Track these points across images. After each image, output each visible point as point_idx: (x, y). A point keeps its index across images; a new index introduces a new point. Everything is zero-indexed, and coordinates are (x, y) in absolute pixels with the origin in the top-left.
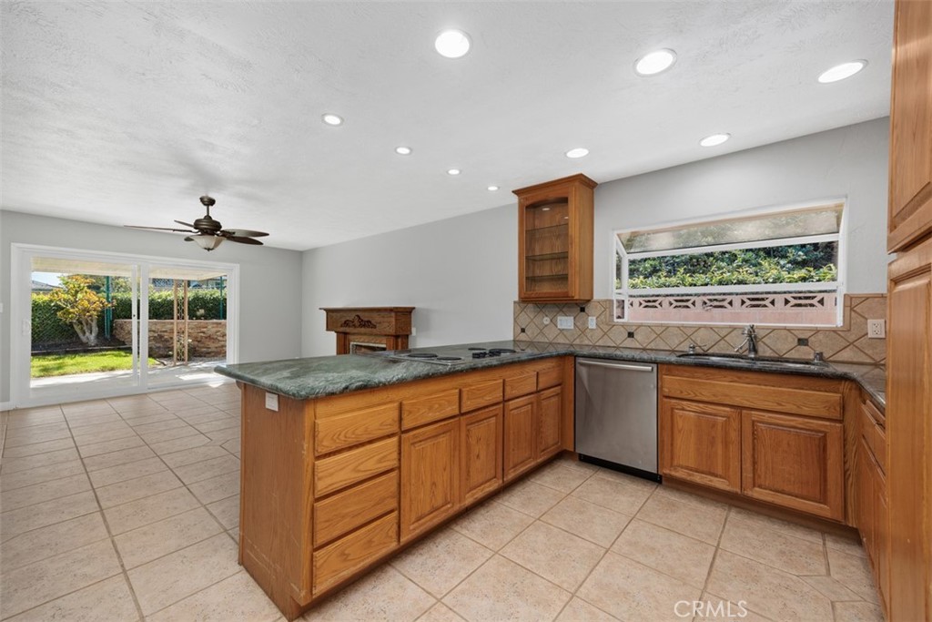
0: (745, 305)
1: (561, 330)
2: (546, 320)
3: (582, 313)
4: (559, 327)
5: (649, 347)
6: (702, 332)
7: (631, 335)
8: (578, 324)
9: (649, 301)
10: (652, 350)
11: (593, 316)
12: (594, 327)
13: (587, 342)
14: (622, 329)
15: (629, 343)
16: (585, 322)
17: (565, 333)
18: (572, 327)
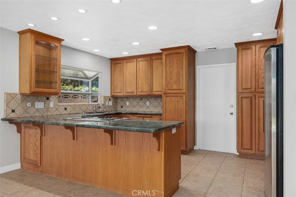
0: (82, 98)
1: (37, 109)
2: (29, 104)
3: (48, 100)
4: (36, 108)
5: (71, 113)
6: (83, 106)
7: (66, 109)
8: (46, 106)
9: (66, 95)
10: (72, 114)
11: (52, 102)
12: (53, 107)
13: (50, 114)
14: (63, 107)
15: (65, 112)
16: (49, 105)
17: (39, 110)
18: (43, 107)
